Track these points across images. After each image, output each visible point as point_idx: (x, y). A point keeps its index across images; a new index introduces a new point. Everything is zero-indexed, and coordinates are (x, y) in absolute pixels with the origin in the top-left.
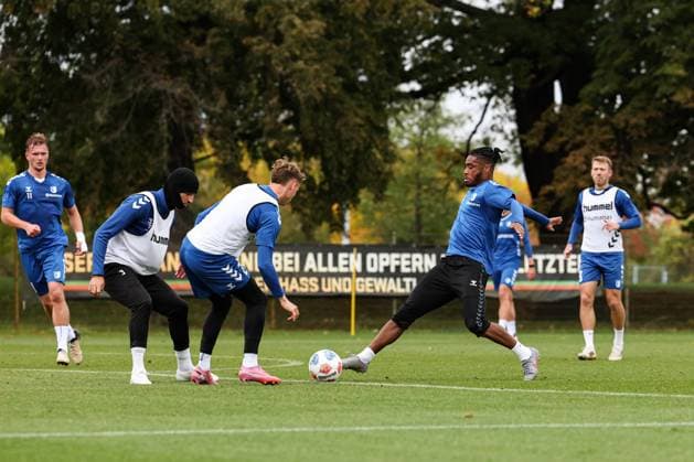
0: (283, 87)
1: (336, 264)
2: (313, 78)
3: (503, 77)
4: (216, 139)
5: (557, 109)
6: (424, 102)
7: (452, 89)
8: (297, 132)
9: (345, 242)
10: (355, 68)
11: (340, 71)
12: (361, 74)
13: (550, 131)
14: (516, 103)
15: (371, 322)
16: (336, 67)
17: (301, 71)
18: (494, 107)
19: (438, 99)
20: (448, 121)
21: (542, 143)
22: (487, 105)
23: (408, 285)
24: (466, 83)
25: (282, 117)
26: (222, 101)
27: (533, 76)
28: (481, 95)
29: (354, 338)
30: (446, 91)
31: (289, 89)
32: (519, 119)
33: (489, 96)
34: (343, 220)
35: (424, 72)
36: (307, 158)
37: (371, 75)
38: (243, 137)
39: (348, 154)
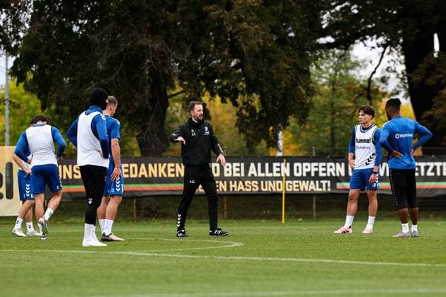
0: (234, 41)
1: (271, 170)
2: (255, 34)
3: (395, 32)
4: (184, 80)
5: (435, 55)
6: (337, 51)
7: (357, 41)
8: (244, 74)
9: (279, 154)
10: (286, 27)
11: (274, 30)
12: (290, 32)
13: (431, 70)
14: (405, 51)
15: (297, 213)
16: (270, 26)
17: (245, 30)
18: (389, 53)
19: (347, 48)
20: (356, 64)
21: (424, 80)
22: (383, 53)
23: (324, 186)
24: (368, 37)
25: (233, 64)
26: (188, 53)
27: (418, 31)
28: (379, 46)
29: (284, 225)
30: (354, 43)
31: (236, 44)
32: (407, 63)
33: (385, 46)
34: (277, 138)
35: (337, 29)
36: (250, 94)
37: (297, 32)
38: (203, 78)
39: (280, 90)
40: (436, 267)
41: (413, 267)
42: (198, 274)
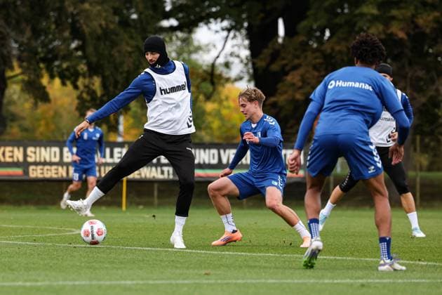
0: (74, 22)
1: (112, 156)
2: (96, 16)
3: (239, 16)
4: (23, 61)
5: (280, 40)
6: (180, 34)
7: (201, 24)
8: (85, 57)
9: (120, 140)
10: (128, 9)
11: (116, 11)
12: (133, 13)
13: (275, 56)
14: (250, 35)
15: (138, 200)
16: (113, 8)
17: (86, 11)
18: (233, 38)
19: (190, 32)
20: (198, 49)
21: (269, 65)
22: (227, 37)
23: (166, 173)
24: (212, 20)
25: (73, 45)
26: (28, 33)
27: (262, 15)
28: (223, 29)
29: (125, 212)
30: (197, 26)
31: (78, 25)
32: (251, 48)
33: (229, 30)
34: (117, 122)
35: (181, 11)
36: (91, 76)
37: (140, 14)
38: (43, 60)
39: (121, 73)
40: (283, 257)
41: (260, 257)
42: (42, 262)
